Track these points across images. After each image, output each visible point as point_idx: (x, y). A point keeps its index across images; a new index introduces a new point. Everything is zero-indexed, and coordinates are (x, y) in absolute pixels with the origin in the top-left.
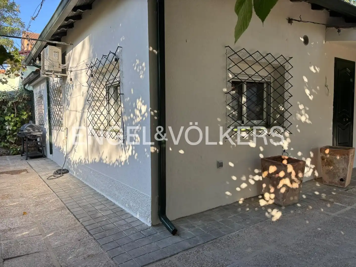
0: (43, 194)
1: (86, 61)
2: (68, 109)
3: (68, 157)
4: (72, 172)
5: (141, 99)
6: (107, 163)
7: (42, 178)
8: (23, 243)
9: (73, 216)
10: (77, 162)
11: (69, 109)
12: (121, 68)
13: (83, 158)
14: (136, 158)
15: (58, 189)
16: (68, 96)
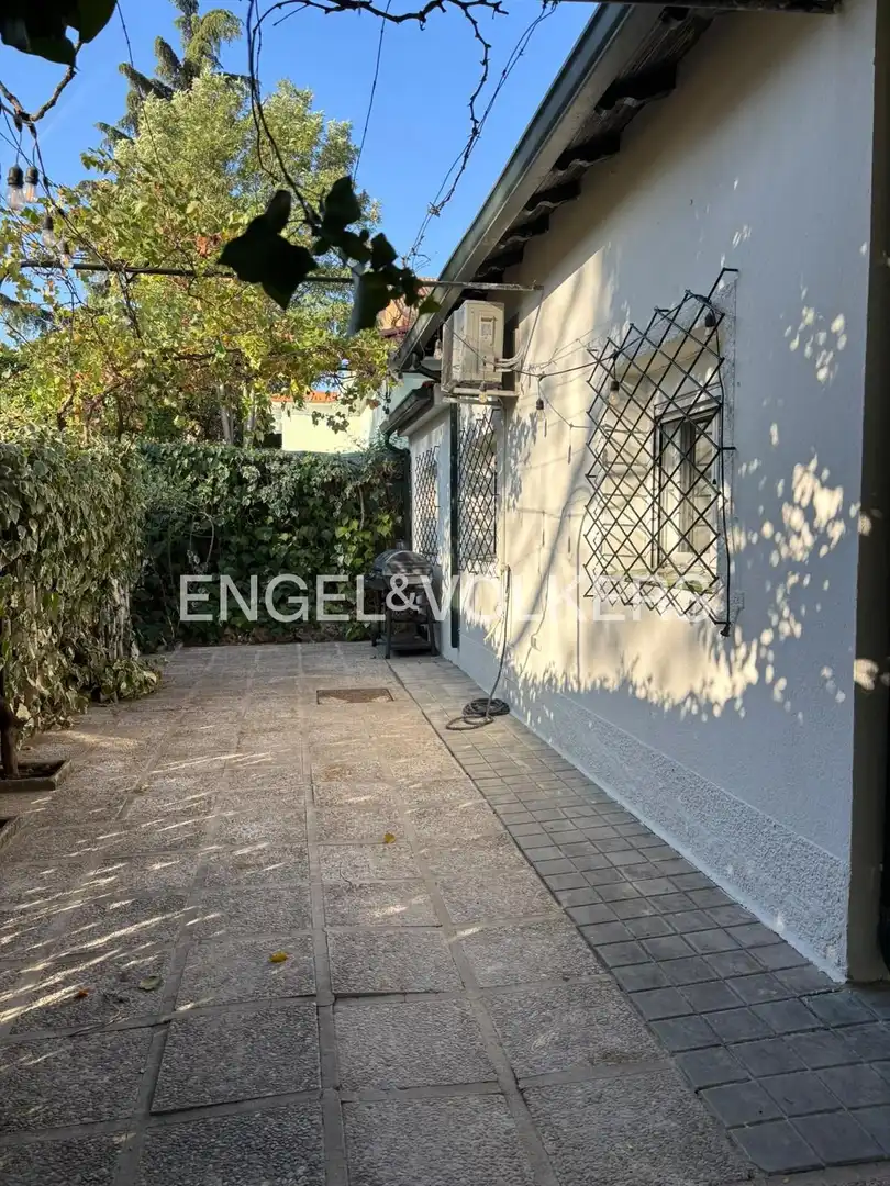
0: (437, 777)
1: (584, 340)
2: (514, 506)
3: (509, 661)
4: (519, 712)
5: (813, 465)
6: (650, 700)
7: (430, 723)
8: (388, 945)
9: (536, 877)
10: (537, 682)
11: (518, 505)
12: (728, 351)
13: (558, 670)
14: (777, 695)
15: (481, 767)
16: (515, 464)
